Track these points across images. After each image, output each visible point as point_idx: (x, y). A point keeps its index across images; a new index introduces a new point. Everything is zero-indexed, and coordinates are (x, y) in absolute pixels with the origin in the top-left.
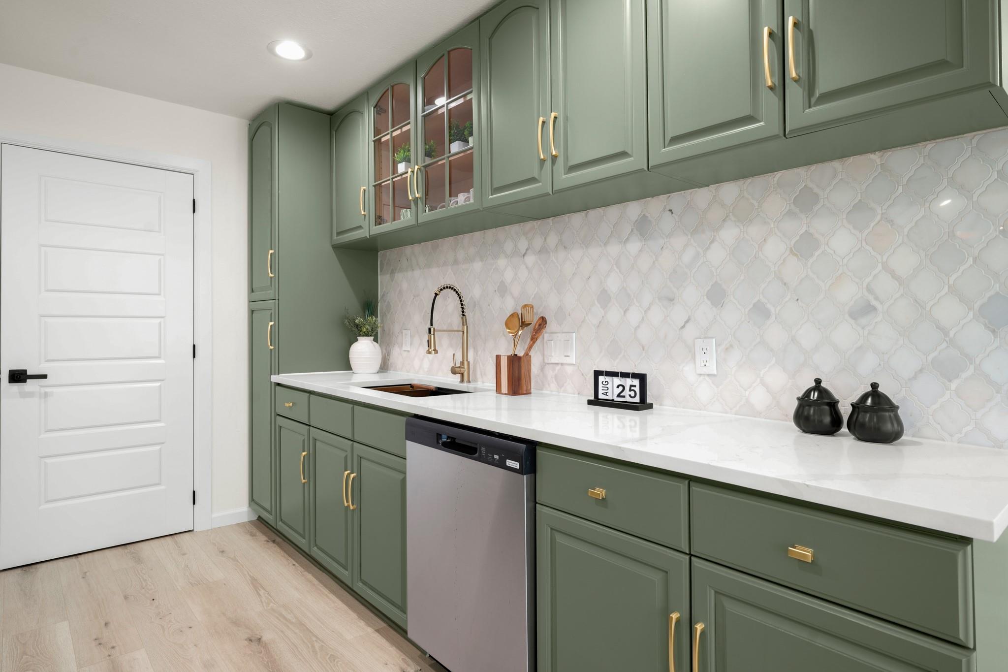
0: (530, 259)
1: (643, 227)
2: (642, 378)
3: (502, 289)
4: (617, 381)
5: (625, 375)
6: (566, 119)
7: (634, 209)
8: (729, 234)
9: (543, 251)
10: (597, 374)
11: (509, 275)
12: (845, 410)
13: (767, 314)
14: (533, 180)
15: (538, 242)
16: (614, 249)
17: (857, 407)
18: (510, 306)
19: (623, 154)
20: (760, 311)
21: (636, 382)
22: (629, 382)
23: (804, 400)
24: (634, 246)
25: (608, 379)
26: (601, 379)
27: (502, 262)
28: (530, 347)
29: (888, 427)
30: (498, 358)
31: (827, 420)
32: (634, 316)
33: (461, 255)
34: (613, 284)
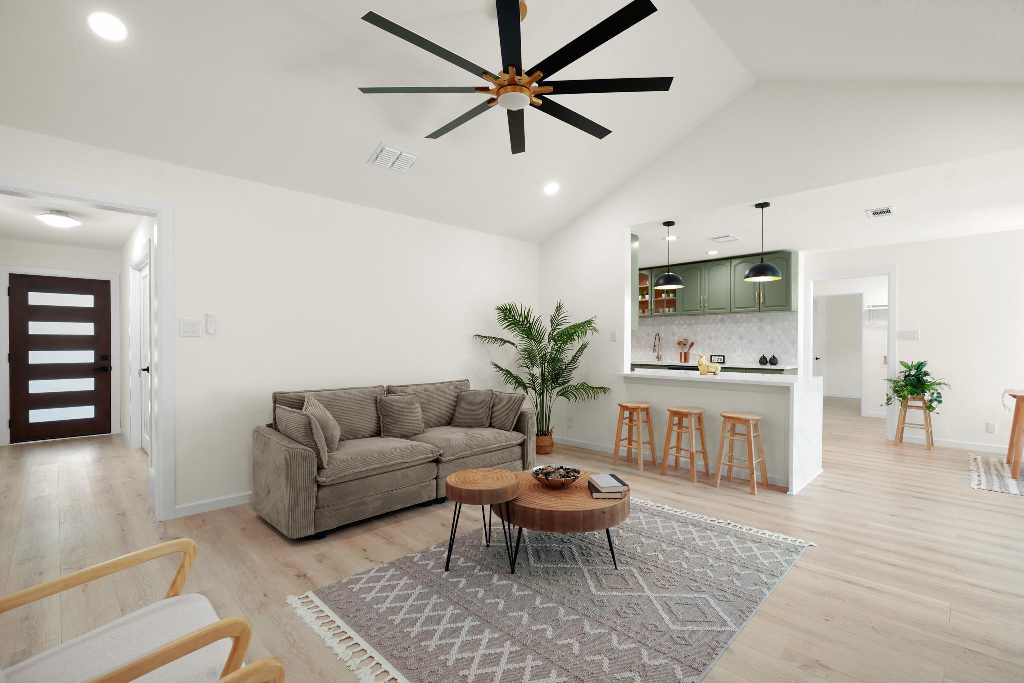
0: (685, 326)
1: (722, 321)
2: (724, 356)
3: (674, 334)
4: (717, 357)
5: (720, 356)
6: (709, 298)
7: (720, 317)
8: (745, 325)
9: (690, 324)
10: (712, 356)
11: (676, 330)
12: (768, 360)
13: (753, 342)
14: (698, 310)
15: (688, 322)
16: (714, 326)
17: (771, 359)
18: (677, 339)
19: (725, 309)
20: (751, 342)
21: (723, 357)
22: (721, 357)
23: (761, 359)
24: (720, 325)
25: (715, 357)
26: (713, 357)
27: (674, 327)
28: (689, 350)
29: (776, 362)
30: (681, 354)
31: (765, 362)
32: (719, 342)
33: (656, 323)
34: (713, 334)
